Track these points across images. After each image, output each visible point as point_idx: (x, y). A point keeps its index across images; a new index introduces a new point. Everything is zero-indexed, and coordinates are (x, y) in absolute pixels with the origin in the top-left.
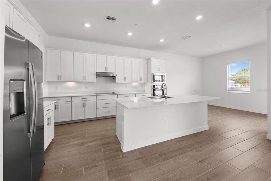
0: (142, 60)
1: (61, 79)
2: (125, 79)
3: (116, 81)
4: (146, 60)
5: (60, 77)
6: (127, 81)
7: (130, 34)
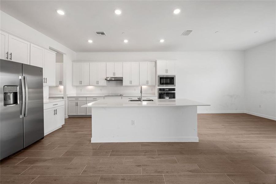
0: (150, 63)
1: (81, 84)
2: (131, 82)
3: (123, 84)
4: (154, 63)
5: (81, 82)
6: (133, 84)
7: (126, 41)
